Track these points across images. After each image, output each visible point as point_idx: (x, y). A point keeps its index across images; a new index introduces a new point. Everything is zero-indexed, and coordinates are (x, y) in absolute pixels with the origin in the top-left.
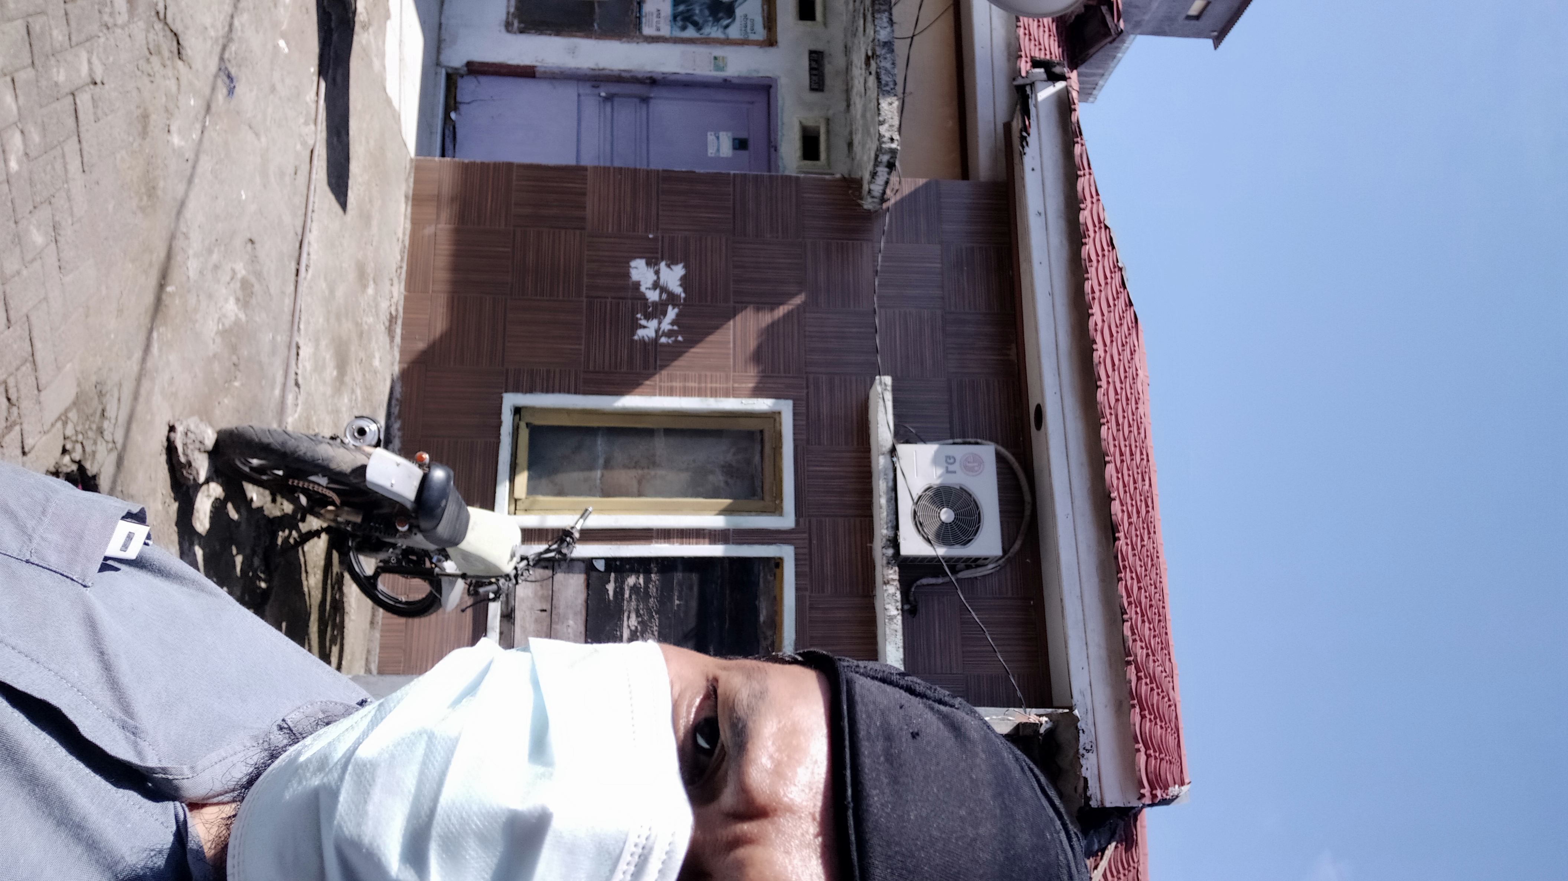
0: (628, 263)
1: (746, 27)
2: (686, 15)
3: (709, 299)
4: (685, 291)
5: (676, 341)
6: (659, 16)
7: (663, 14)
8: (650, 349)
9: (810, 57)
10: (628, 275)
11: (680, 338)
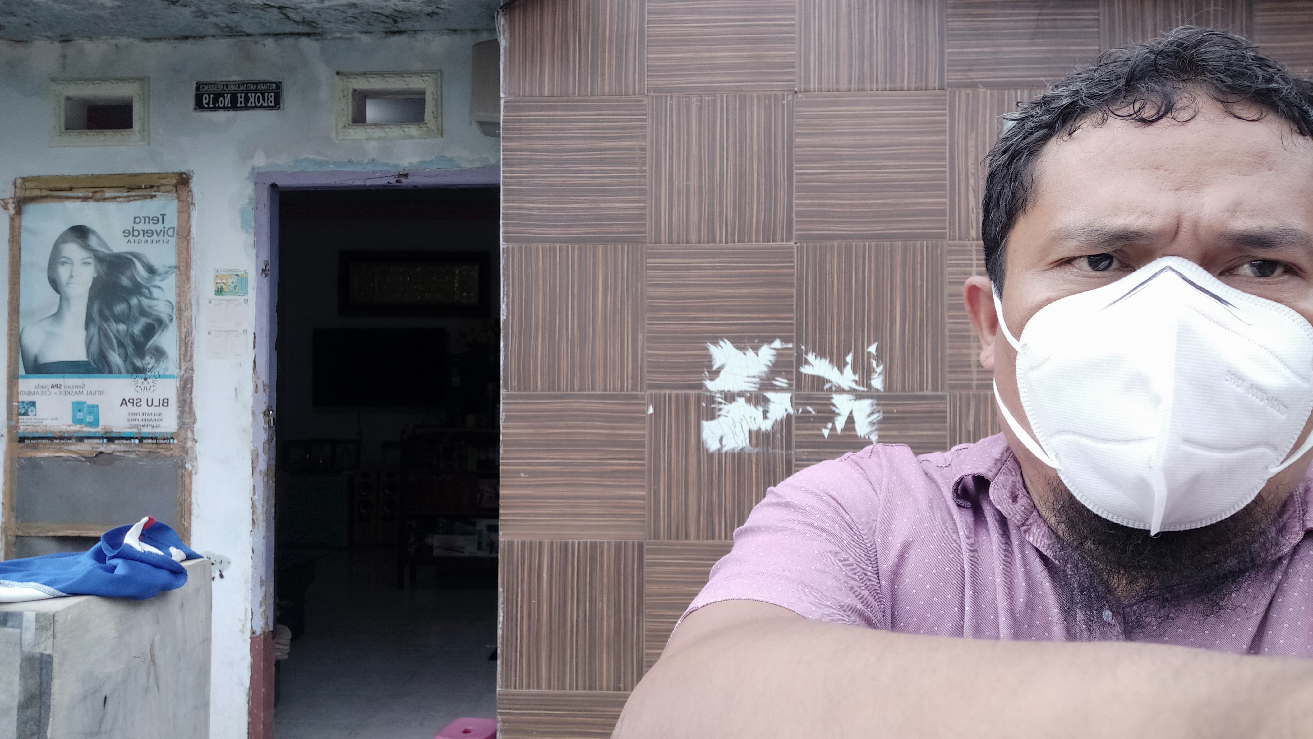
0: (711, 456)
1: (151, 233)
2: (130, 349)
3: (786, 290)
4: (770, 341)
5: (879, 357)
6: (136, 403)
7: (130, 394)
8: (900, 408)
9: (209, 109)
10: (739, 457)
11: (873, 349)
